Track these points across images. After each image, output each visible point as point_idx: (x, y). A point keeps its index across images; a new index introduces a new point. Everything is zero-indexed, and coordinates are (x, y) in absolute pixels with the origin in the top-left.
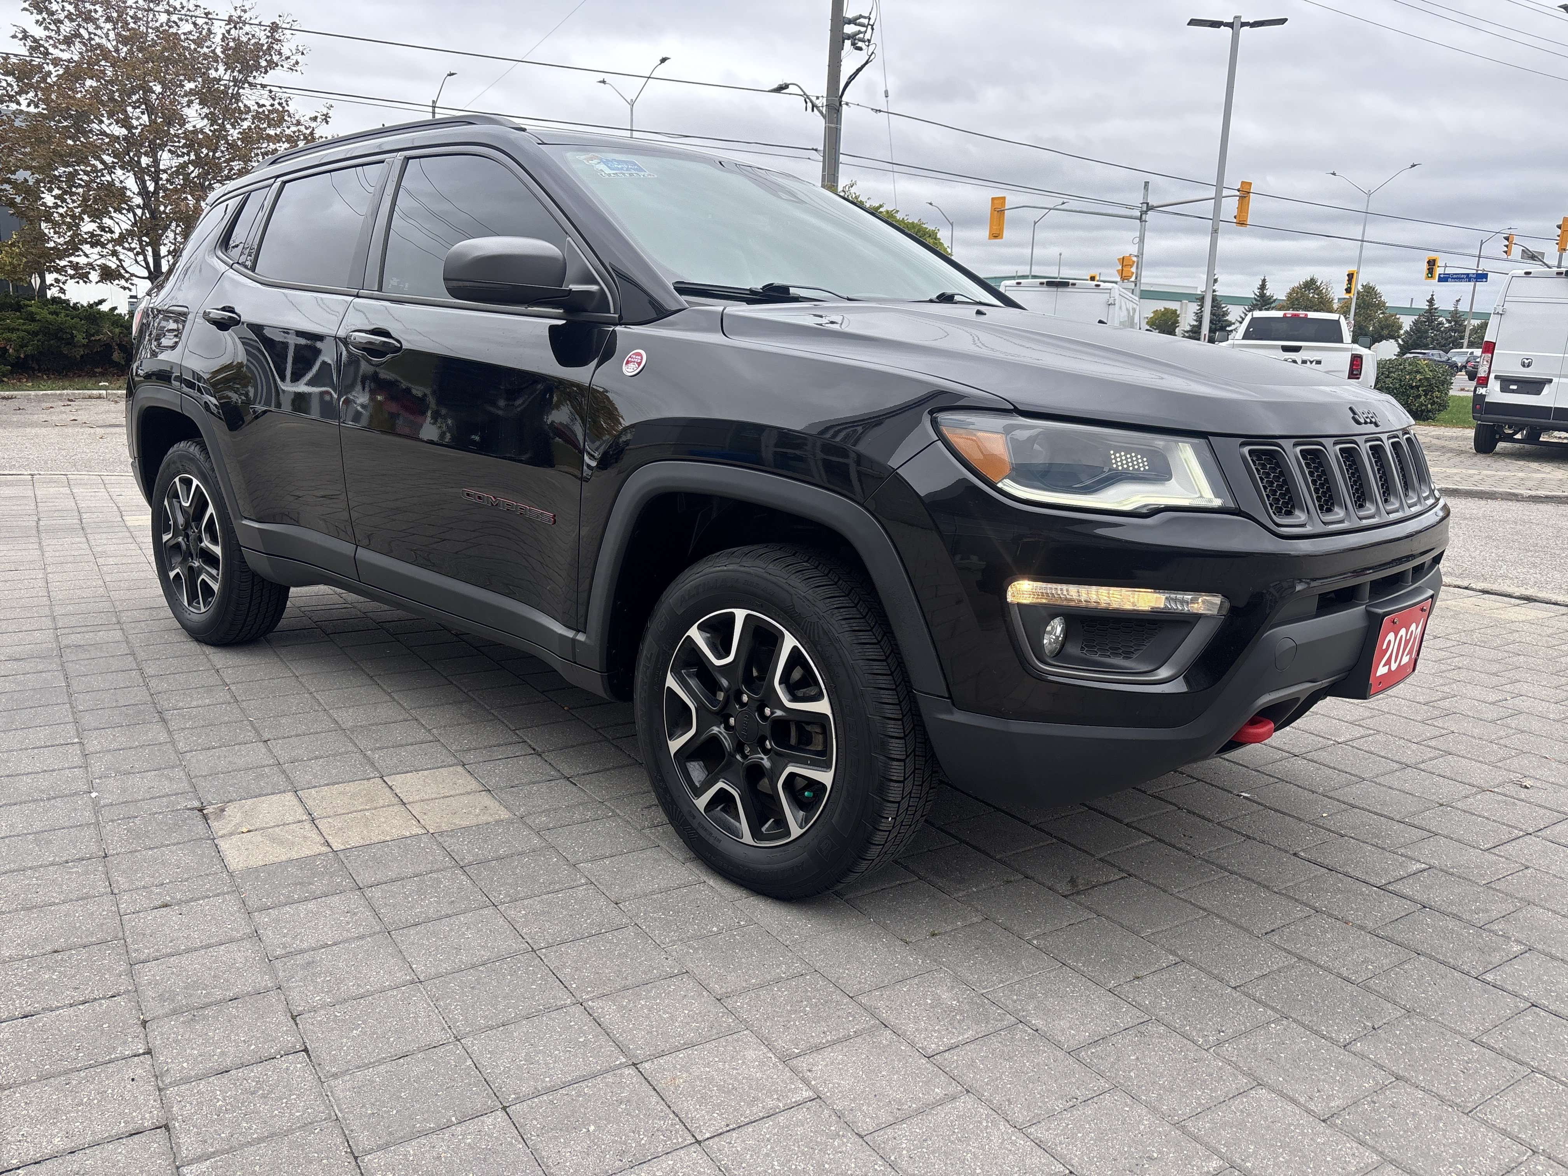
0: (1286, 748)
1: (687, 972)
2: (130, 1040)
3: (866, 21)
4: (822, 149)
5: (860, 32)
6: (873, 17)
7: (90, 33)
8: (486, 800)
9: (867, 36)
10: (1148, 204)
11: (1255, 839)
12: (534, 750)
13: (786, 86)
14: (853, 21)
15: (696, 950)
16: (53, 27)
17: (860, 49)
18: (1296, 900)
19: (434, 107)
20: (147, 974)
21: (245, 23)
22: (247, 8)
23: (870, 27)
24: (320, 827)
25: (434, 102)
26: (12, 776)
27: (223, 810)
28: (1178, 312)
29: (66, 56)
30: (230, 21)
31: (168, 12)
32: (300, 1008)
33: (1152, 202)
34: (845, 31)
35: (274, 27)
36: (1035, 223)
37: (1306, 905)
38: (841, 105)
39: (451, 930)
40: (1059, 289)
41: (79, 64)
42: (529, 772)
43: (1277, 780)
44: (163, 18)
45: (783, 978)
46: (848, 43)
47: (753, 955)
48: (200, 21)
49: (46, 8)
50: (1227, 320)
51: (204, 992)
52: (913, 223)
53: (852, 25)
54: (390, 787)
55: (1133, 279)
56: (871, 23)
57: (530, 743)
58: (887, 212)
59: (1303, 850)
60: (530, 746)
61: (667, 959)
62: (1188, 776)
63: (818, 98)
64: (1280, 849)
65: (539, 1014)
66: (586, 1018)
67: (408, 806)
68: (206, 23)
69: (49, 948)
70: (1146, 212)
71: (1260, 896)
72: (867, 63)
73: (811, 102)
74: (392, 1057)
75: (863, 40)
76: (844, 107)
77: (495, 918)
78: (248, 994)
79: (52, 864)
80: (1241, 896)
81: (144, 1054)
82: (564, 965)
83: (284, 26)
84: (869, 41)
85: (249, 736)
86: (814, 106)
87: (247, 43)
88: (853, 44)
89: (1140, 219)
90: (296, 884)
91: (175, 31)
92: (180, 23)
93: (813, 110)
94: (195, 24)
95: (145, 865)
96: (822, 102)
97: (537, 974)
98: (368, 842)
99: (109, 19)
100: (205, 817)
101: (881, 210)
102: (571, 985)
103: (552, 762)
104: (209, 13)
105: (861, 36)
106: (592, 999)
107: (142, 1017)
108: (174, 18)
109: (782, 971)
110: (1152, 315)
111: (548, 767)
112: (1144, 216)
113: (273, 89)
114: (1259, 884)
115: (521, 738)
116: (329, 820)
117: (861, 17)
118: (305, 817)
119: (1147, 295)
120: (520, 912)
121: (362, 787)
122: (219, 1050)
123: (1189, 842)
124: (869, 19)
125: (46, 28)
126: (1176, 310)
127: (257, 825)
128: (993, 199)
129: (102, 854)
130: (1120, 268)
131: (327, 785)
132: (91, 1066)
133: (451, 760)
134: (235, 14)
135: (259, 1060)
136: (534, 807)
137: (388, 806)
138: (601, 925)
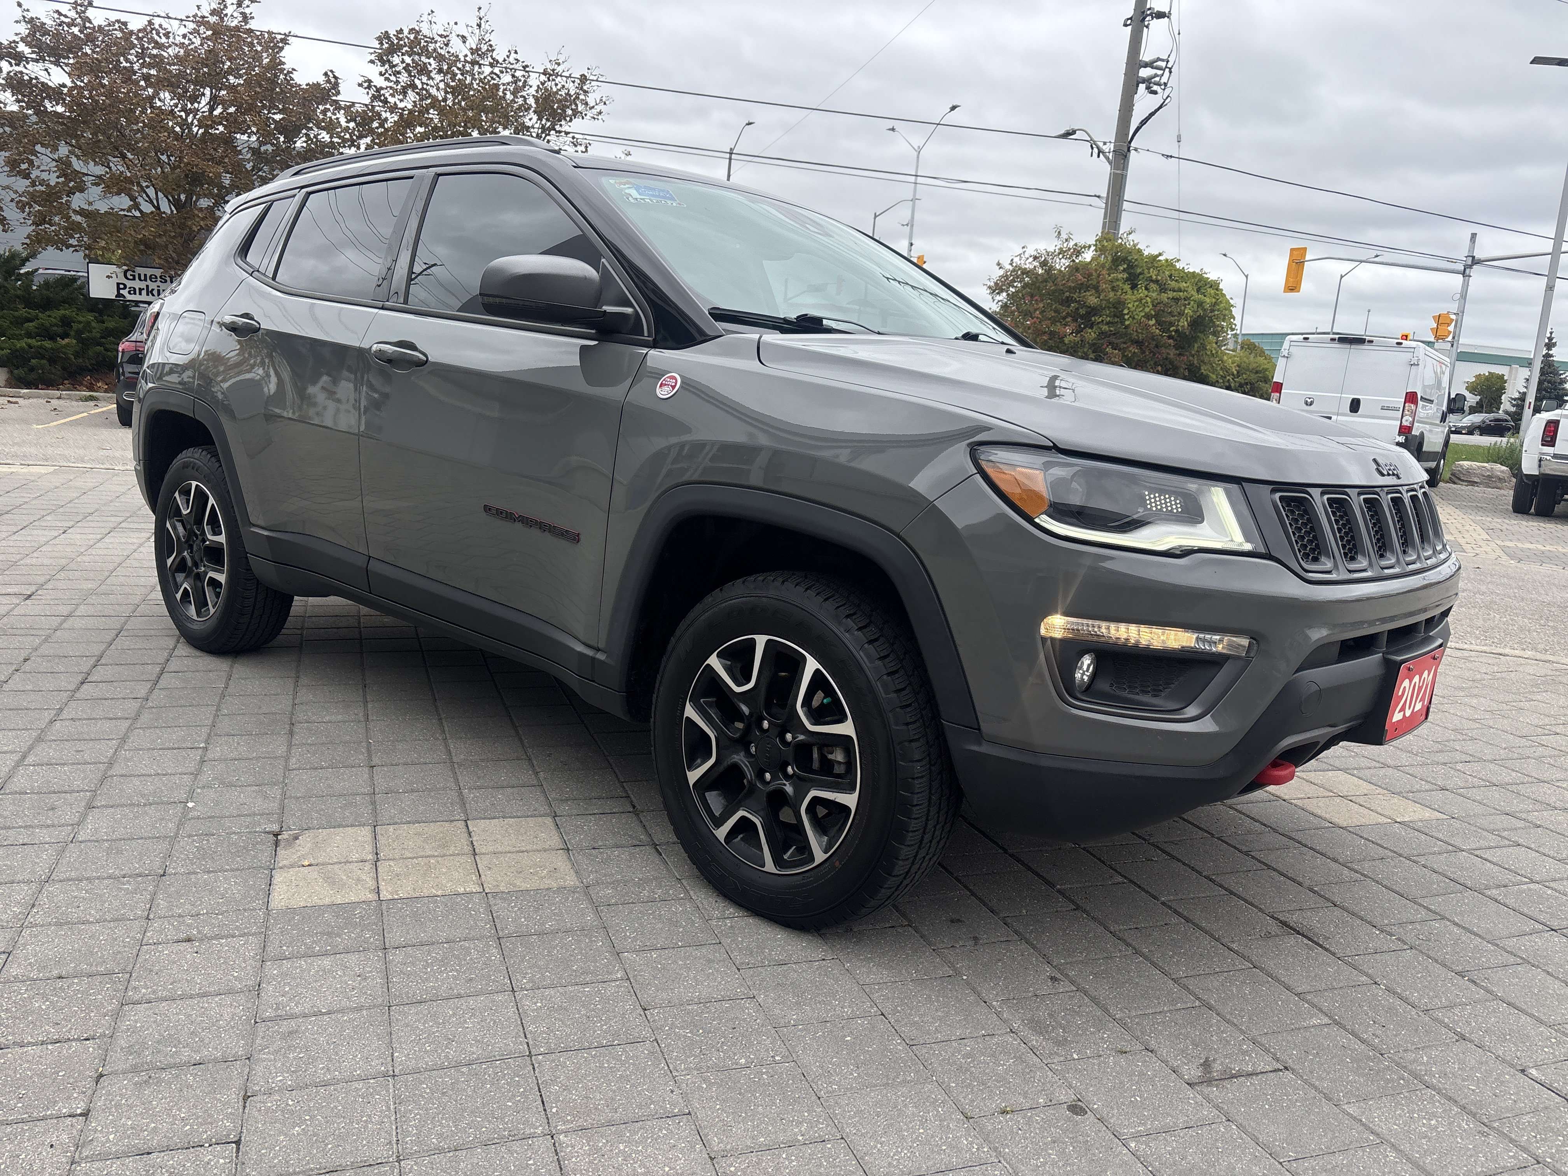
0: (1541, 918)
1: (689, 1114)
2: (75, 1095)
3: (1163, 64)
4: (1105, 195)
5: (1156, 75)
6: (1171, 60)
7: (423, 83)
8: (560, 861)
9: (1164, 79)
10: (1473, 257)
11: (1471, 1041)
12: (634, 807)
13: (1074, 132)
14: (1149, 65)
15: (710, 1085)
16: (393, 78)
17: (1155, 93)
18: (1512, 1141)
19: (731, 153)
20: (135, 1017)
21: (557, 75)
22: (560, 61)
23: (1167, 70)
24: (379, 869)
25: (731, 149)
26: (125, 776)
27: (296, 838)
28: (1506, 378)
29: (401, 105)
30: (545, 73)
31: (491, 65)
32: (257, 1088)
33: (1478, 255)
34: (1140, 75)
35: (583, 79)
36: (1342, 277)
37: (1525, 1150)
38: (1129, 150)
39: (454, 1014)
40: (1353, 347)
41: (411, 112)
42: (619, 833)
43: (1519, 961)
44: (487, 70)
45: (799, 1141)
46: (1142, 87)
47: (774, 1104)
48: (519, 74)
49: (389, 61)
50: (1564, 389)
51: (174, 1050)
52: (1194, 272)
53: (1149, 69)
54: (470, 834)
55: (1450, 338)
56: (1169, 65)
57: (633, 799)
58: (1167, 260)
59: (1536, 1066)
60: (631, 802)
61: (672, 1092)
62: (1399, 939)
63: (1105, 143)
64: (1504, 1061)
65: (502, 1141)
66: (550, 1157)
67: (477, 857)
68: (524, 76)
69: (55, 973)
70: (1470, 267)
71: (1459, 1126)
72: (1161, 107)
73: (1098, 148)
74: (319, 1169)
75: (1158, 84)
76: (1133, 152)
77: (507, 1008)
78: (216, 1061)
79: (110, 877)
80: (1433, 1122)
81: (81, 1115)
82: (554, 1081)
83: (592, 78)
84: (1165, 84)
85: (359, 759)
86: (1100, 152)
87: (557, 93)
88: (1148, 88)
89: (1464, 273)
90: (324, 934)
91: (495, 82)
92: (501, 75)
93: (1099, 156)
94: (513, 76)
95: (194, 889)
96: (1109, 148)
97: (521, 1087)
98: (417, 895)
99: (440, 71)
100: (277, 844)
101: (1160, 258)
102: (552, 1108)
103: (646, 824)
104: (527, 66)
105: (1157, 79)
106: (566, 1132)
107: (101, 1069)
108: (497, 70)
109: (799, 1132)
110: (1474, 379)
111: (640, 829)
112: (1468, 271)
113: (576, 136)
114: (1463, 1108)
115: (626, 791)
116: (392, 863)
117: (1159, 59)
118: (370, 857)
119: (1465, 357)
120: (535, 1003)
121: (441, 829)
122: (153, 1125)
123: (1379, 1032)
124: (1168, 62)
125: (387, 79)
126: (1503, 375)
127: (320, 860)
128: (1292, 250)
129: (161, 872)
130: (1435, 325)
131: (409, 823)
132: (23, 1121)
133: (544, 809)
134: (549, 67)
135: (186, 1145)
136: (605, 875)
137: (458, 854)
138: (616, 1035)
